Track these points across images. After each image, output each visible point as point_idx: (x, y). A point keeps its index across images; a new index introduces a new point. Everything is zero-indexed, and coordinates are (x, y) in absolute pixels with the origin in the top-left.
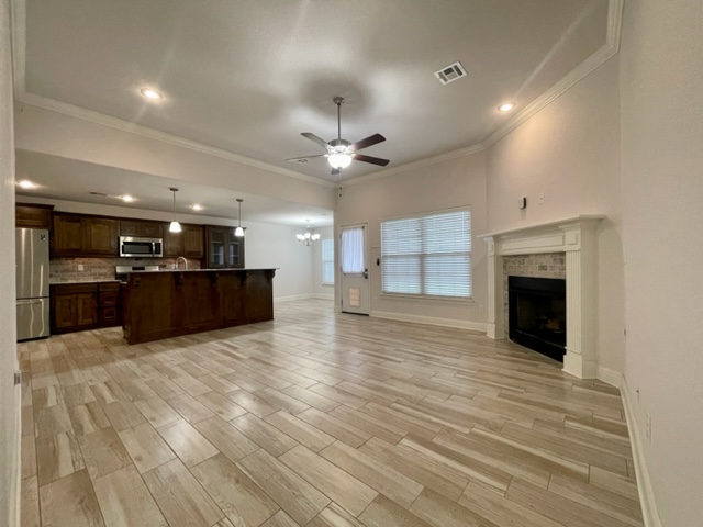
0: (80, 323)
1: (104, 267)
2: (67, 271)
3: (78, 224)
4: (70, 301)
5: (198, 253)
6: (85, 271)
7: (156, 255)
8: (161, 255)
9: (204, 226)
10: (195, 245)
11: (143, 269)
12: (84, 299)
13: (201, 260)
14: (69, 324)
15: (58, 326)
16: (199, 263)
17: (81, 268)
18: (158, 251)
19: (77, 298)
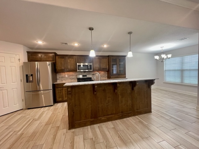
0: (64, 99)
1: (74, 76)
2: (62, 77)
3: (63, 59)
4: (60, 90)
5: (106, 69)
6: (68, 77)
7: (90, 70)
8: (92, 70)
9: (108, 56)
10: (105, 66)
11: (86, 76)
12: (65, 90)
13: (107, 71)
14: (60, 99)
15: (57, 100)
16: (107, 73)
17: (67, 76)
18: (91, 69)
19: (63, 89)
